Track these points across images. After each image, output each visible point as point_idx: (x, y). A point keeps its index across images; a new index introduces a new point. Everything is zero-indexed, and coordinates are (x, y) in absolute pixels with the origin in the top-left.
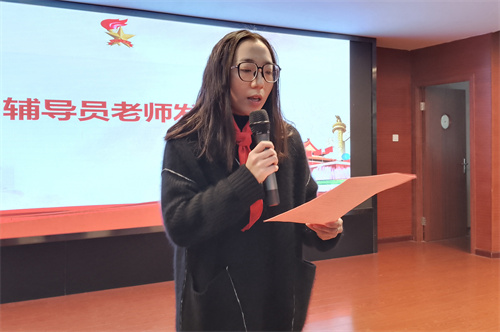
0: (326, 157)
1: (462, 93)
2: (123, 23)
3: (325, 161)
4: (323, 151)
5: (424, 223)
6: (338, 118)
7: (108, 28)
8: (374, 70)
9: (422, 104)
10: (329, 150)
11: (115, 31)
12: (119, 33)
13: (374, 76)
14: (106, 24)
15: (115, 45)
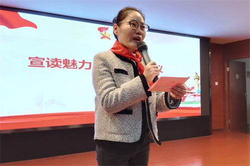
0: (192, 91)
1: (244, 63)
2: (107, 29)
3: (191, 93)
4: (190, 89)
5: (229, 122)
6: (196, 73)
7: (101, 31)
8: (210, 53)
9: (228, 68)
10: (193, 88)
11: (103, 33)
12: (105, 33)
13: (210, 56)
14: (100, 29)
15: (104, 39)
